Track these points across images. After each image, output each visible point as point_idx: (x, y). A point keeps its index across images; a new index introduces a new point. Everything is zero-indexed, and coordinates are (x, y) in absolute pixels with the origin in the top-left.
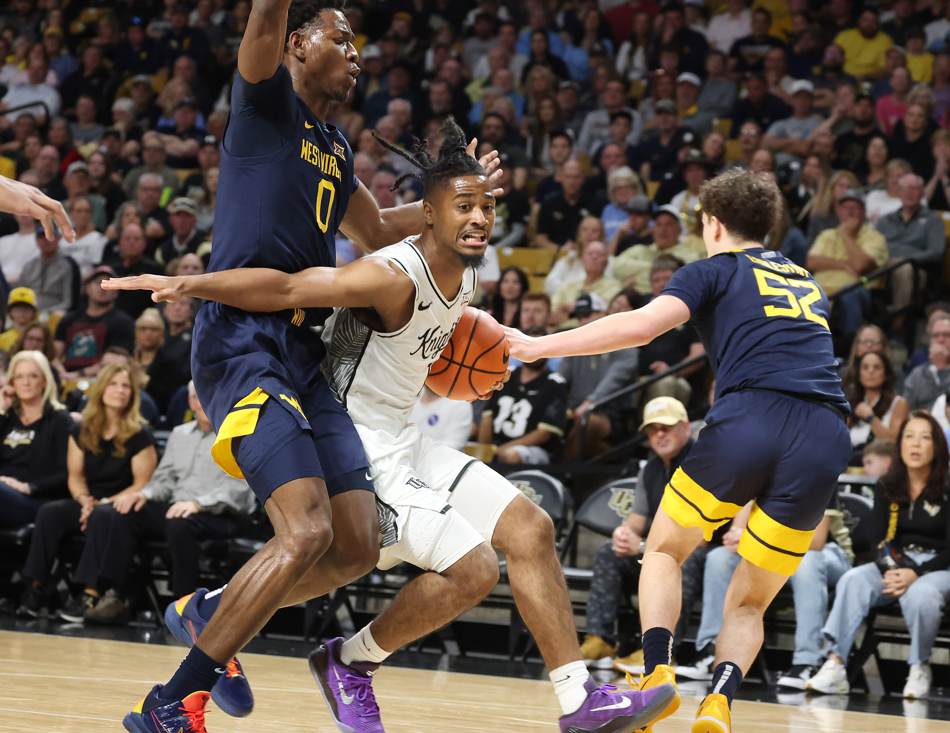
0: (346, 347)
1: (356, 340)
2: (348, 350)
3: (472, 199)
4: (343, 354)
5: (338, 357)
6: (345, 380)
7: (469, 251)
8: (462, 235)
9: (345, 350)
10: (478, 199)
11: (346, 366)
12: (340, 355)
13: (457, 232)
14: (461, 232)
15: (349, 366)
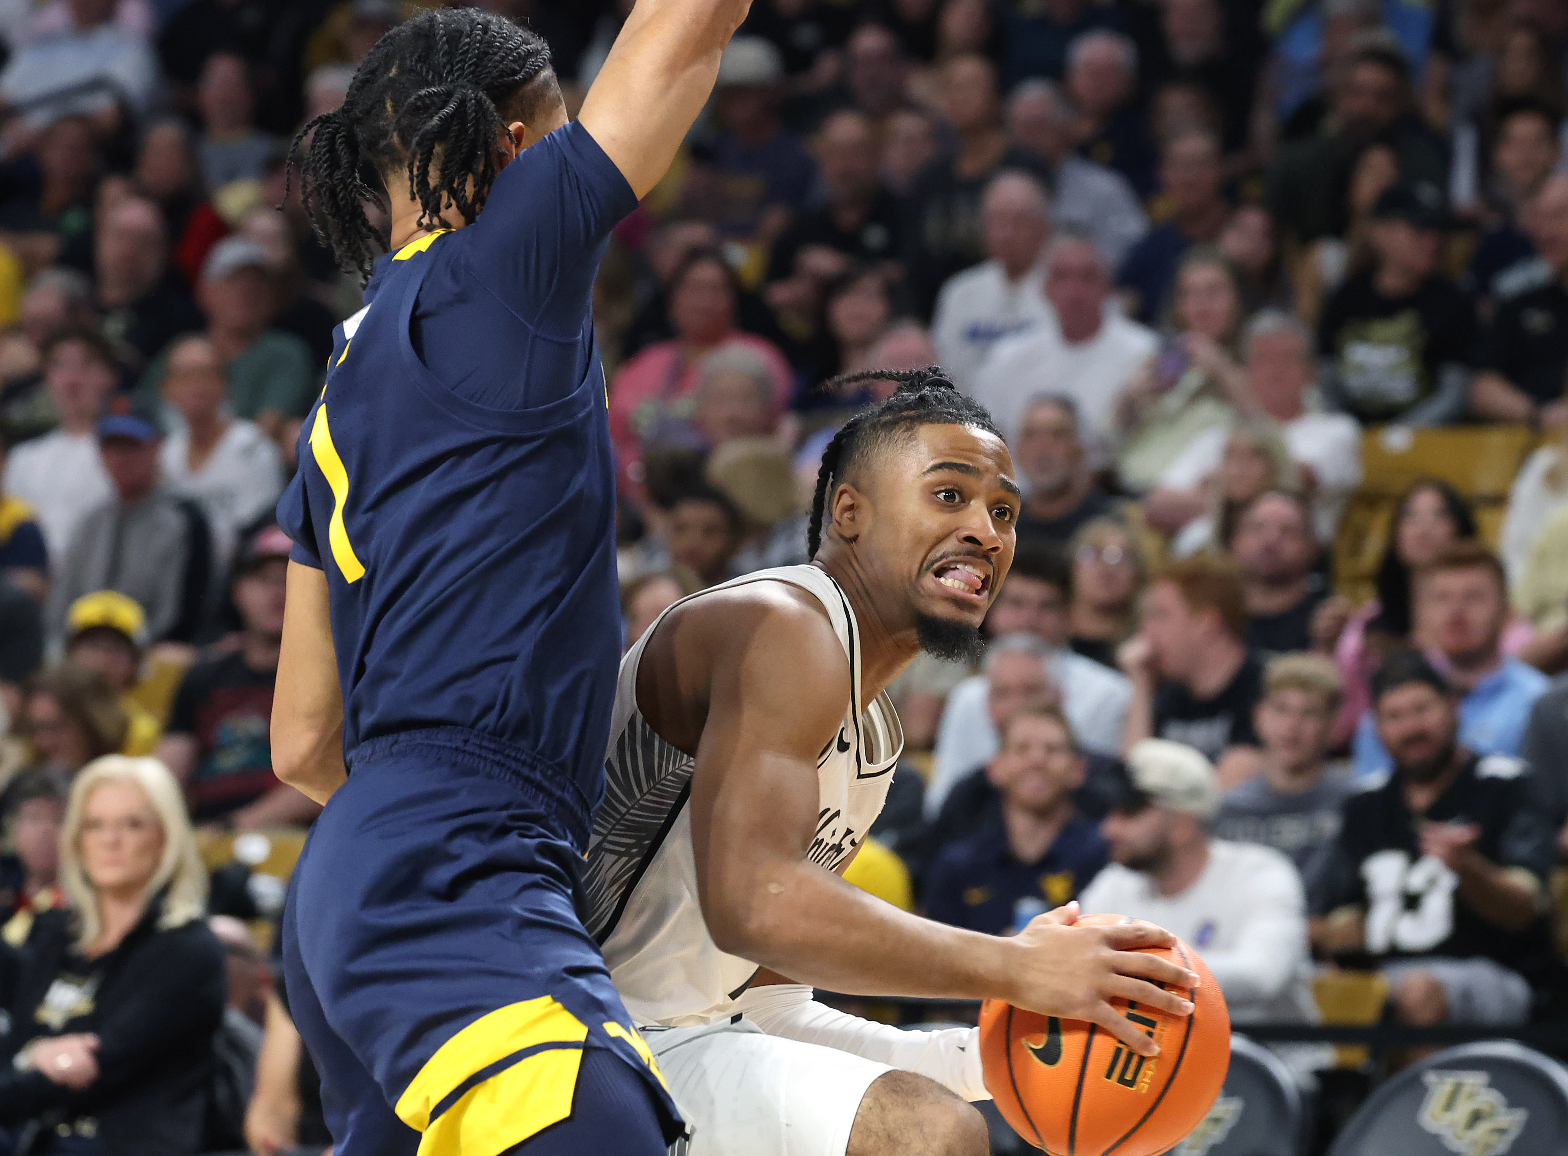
0: (623, 810)
1: (653, 791)
2: (627, 817)
3: (968, 482)
4: (613, 828)
5: (600, 834)
6: (611, 893)
7: (942, 610)
8: (933, 563)
9: (618, 817)
10: (984, 484)
11: (616, 861)
12: (604, 827)
13: (921, 554)
14: (931, 557)
15: (625, 859)
